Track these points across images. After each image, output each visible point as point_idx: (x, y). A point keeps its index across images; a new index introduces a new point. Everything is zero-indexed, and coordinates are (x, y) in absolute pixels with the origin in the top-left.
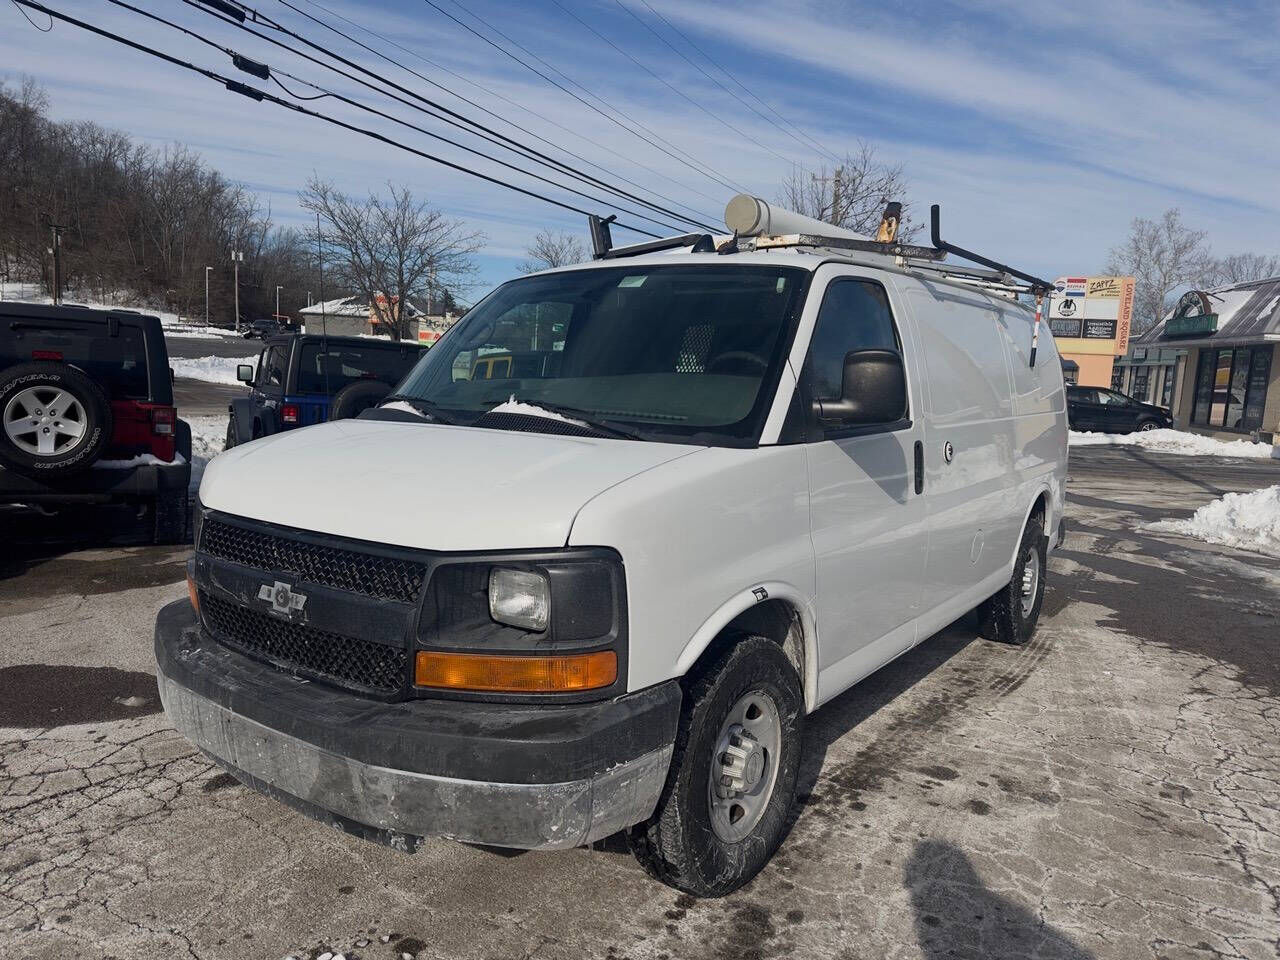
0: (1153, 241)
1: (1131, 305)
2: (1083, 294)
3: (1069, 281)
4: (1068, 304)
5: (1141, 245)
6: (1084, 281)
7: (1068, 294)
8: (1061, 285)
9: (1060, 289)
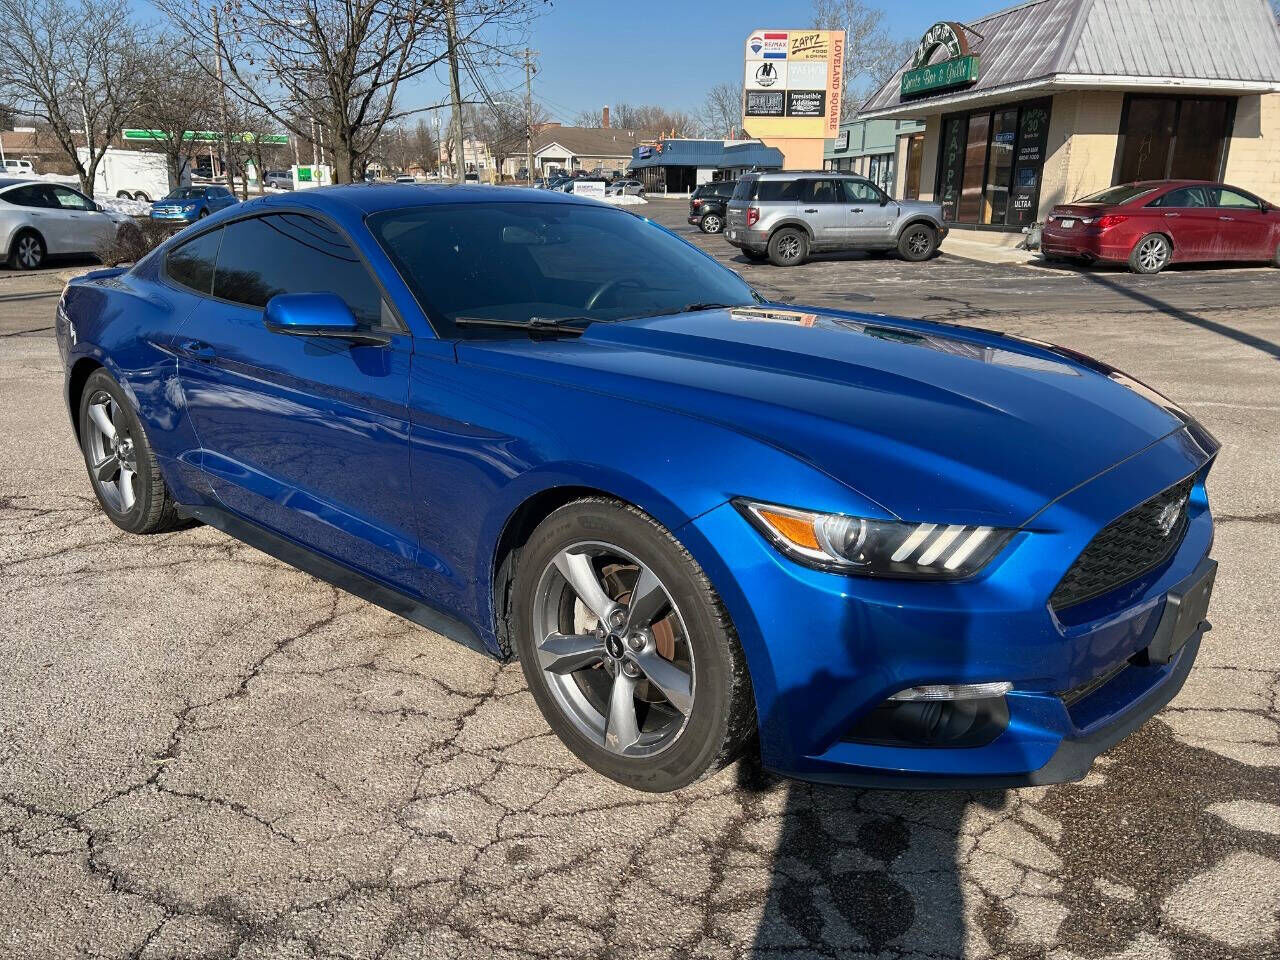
1: (840, 70)
2: (783, 56)
4: (767, 70)
6: (784, 37)
8: (757, 43)
9: (756, 49)
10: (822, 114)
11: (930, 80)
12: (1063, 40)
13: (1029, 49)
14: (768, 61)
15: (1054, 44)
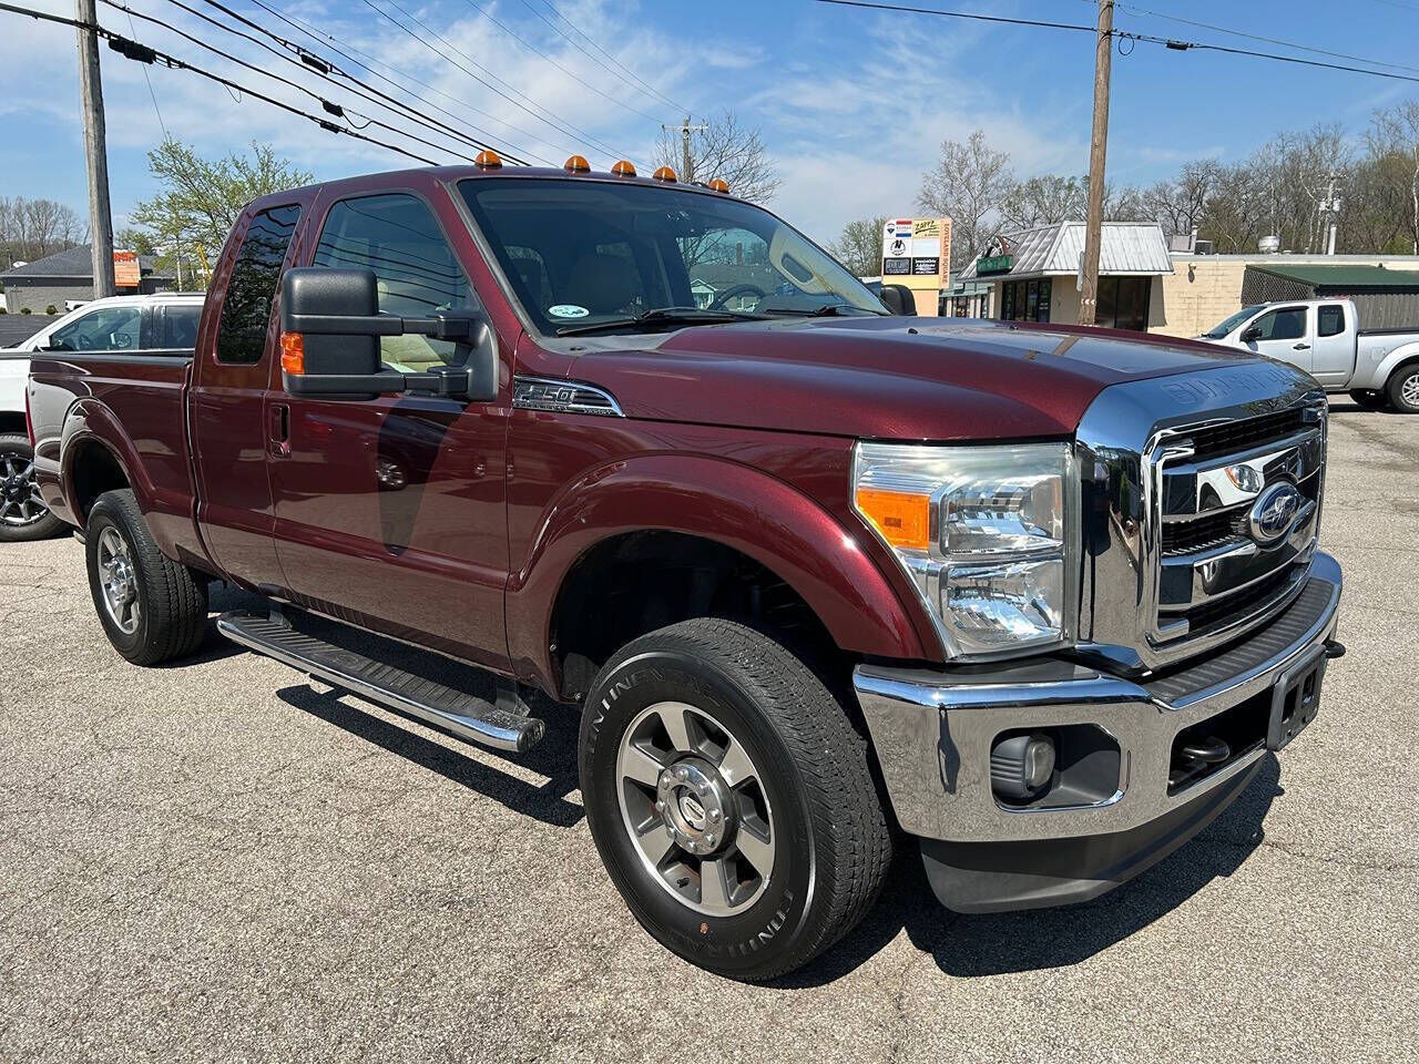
0: (962, 164)
1: (949, 244)
2: (910, 235)
3: (898, 223)
4: (898, 245)
5: (952, 169)
6: (910, 223)
7: (898, 235)
8: (891, 227)
9: (891, 231)
10: (937, 273)
11: (990, 265)
12: (1048, 252)
13: (1036, 254)
14: (899, 239)
15: (1044, 254)
